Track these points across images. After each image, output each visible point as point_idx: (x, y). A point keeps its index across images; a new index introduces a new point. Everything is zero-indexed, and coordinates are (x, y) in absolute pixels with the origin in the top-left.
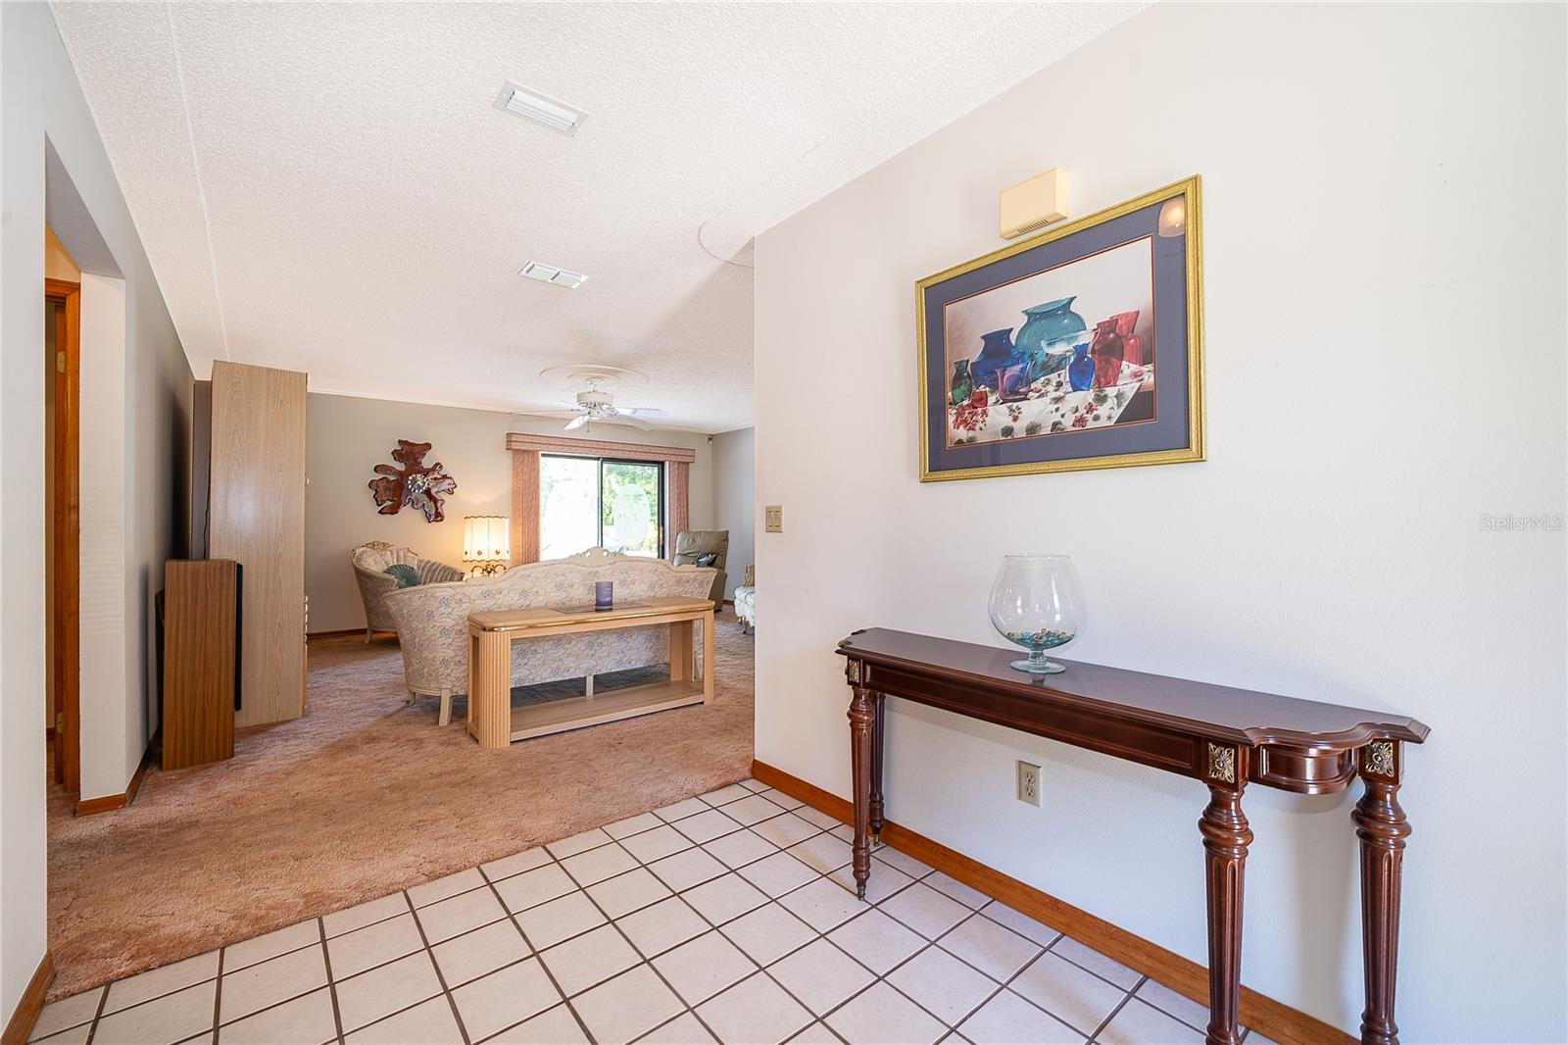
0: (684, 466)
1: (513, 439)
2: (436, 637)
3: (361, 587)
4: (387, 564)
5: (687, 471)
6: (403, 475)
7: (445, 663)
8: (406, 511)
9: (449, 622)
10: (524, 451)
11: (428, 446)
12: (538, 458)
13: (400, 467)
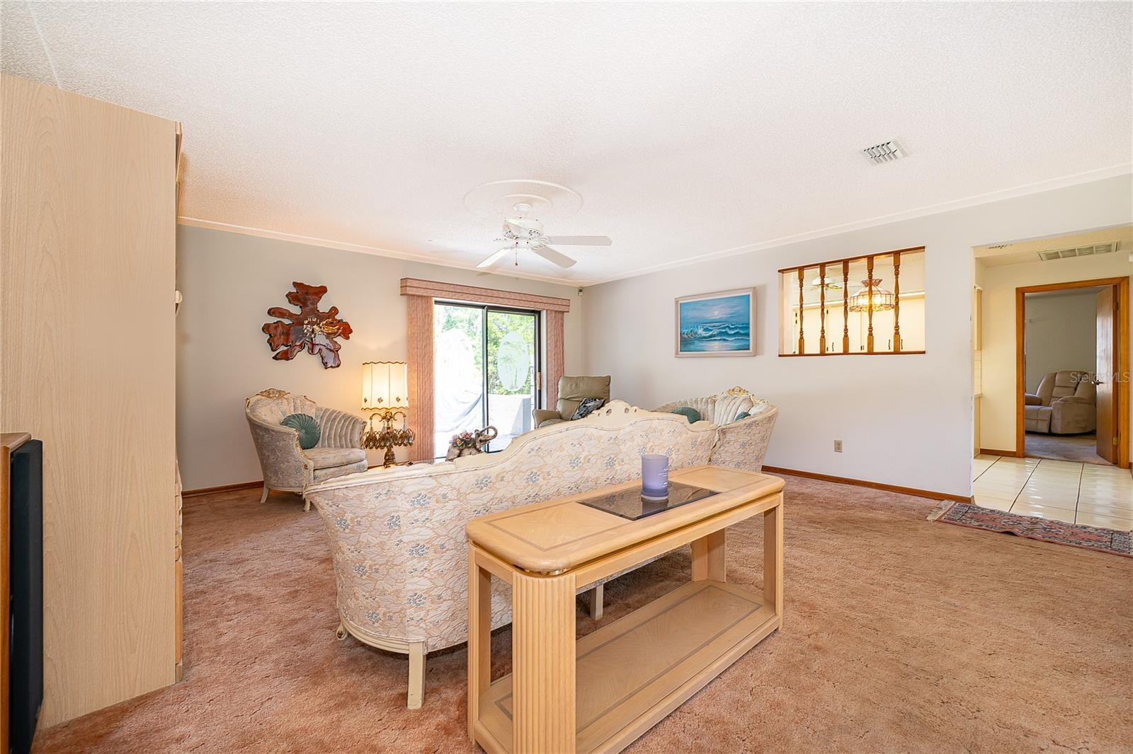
0: (560, 315)
1: (408, 284)
2: (402, 559)
3: (256, 440)
4: (284, 413)
5: (562, 319)
6: (298, 321)
7: (416, 599)
8: (302, 357)
9: (423, 534)
10: (418, 296)
11: (323, 290)
12: (431, 305)
13: (296, 310)
